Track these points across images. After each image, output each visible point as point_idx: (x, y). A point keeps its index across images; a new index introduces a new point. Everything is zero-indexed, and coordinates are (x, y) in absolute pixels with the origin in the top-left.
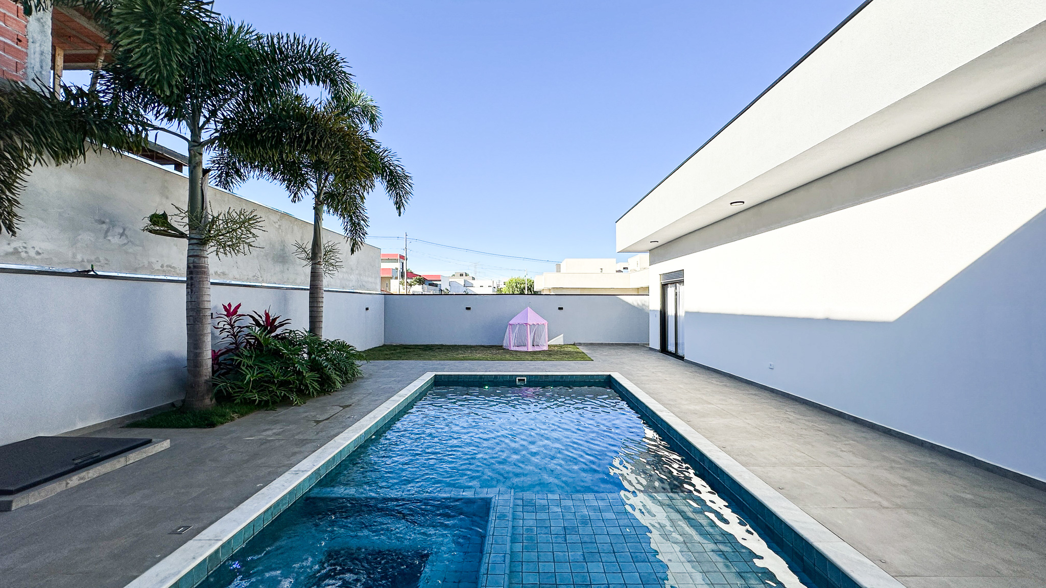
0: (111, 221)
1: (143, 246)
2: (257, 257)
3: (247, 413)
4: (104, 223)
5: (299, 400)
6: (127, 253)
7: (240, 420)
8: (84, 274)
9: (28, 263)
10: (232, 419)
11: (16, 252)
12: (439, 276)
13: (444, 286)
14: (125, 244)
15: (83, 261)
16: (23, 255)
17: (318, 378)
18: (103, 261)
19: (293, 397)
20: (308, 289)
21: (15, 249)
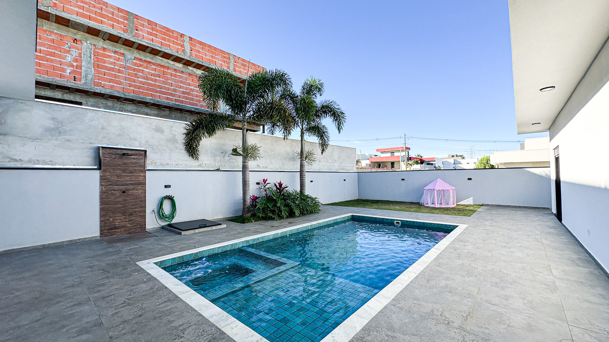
0: (225, 152)
1: (236, 160)
2: (281, 159)
3: (258, 221)
4: (223, 153)
5: (278, 218)
6: (230, 162)
7: (255, 223)
8: (218, 170)
9: (203, 168)
10: (252, 222)
11: (200, 165)
12: (434, 158)
13: (438, 164)
14: (230, 159)
15: (217, 166)
16: (202, 165)
17: (288, 210)
18: (223, 166)
19: (276, 217)
20: (299, 172)
21: (200, 164)
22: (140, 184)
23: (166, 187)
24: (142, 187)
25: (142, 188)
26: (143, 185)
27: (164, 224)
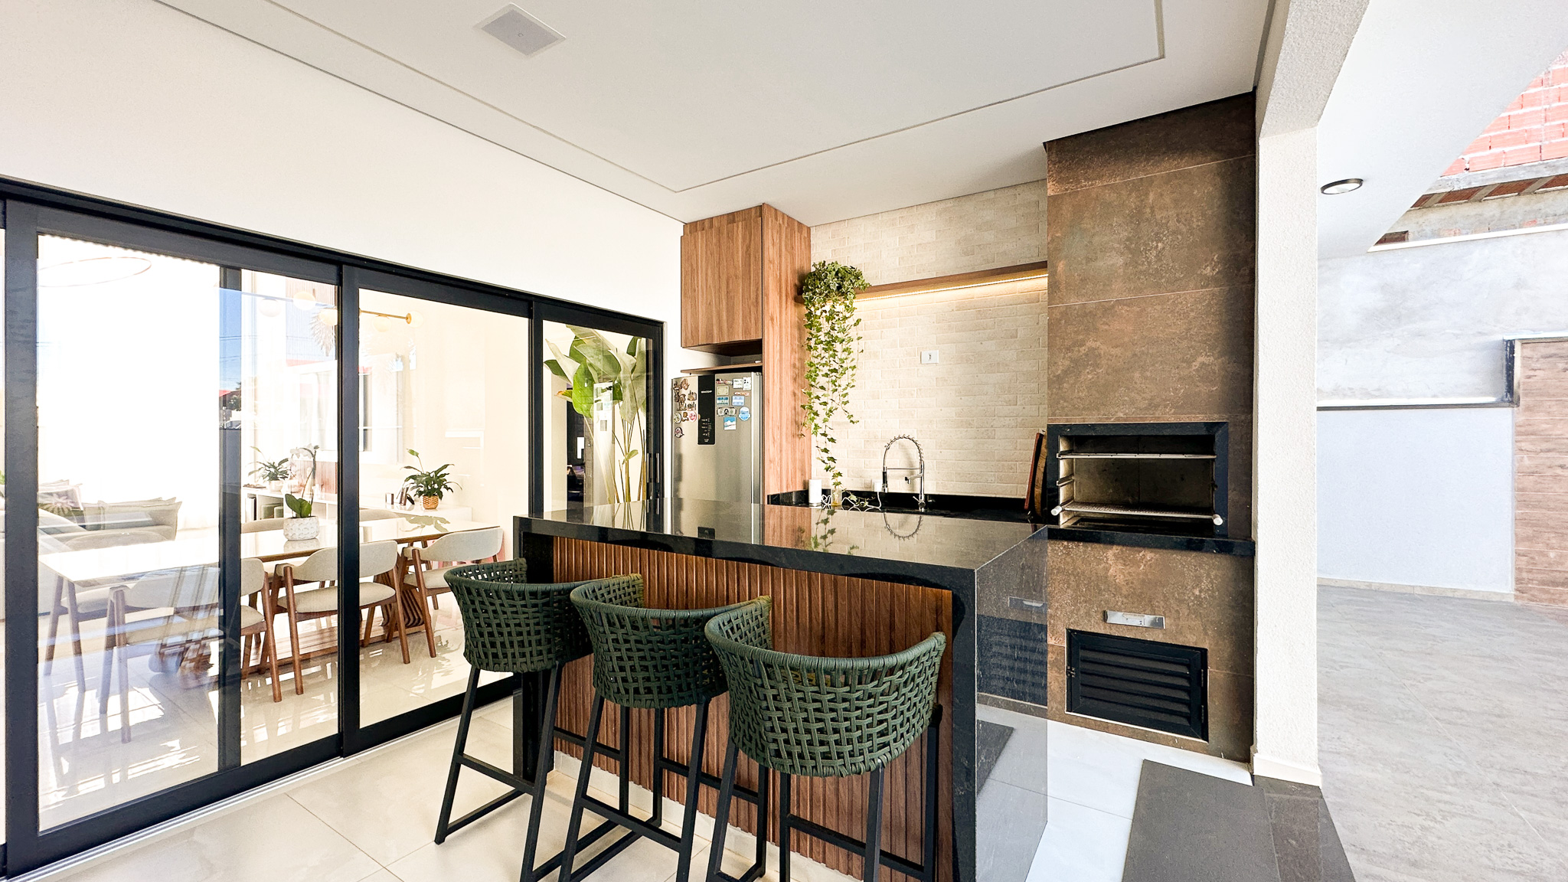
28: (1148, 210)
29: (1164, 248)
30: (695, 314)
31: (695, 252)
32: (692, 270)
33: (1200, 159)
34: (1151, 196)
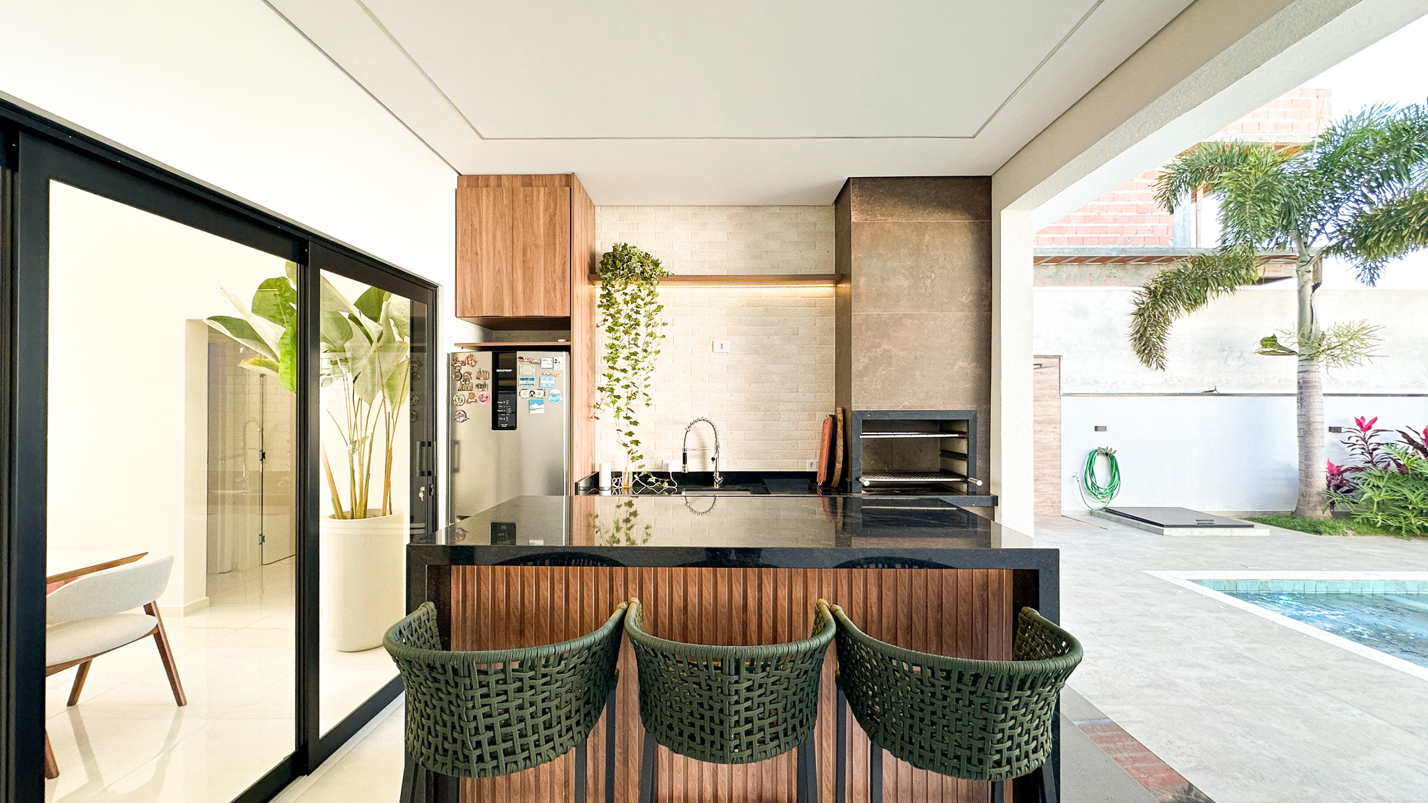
0: (1230, 347)
4: (1224, 350)
6: (1244, 372)
7: (1354, 537)
8: (1210, 393)
10: (1345, 534)
11: (1166, 382)
14: (1243, 366)
15: (1209, 383)
18: (1224, 382)
22: (1051, 422)
23: (1096, 429)
24: (1055, 427)
25: (1054, 430)
26: (1057, 424)
27: (1097, 505)
28: (925, 248)
29: (935, 278)
30: (477, 281)
31: (477, 209)
32: (473, 229)
33: (958, 216)
34: (927, 238)
